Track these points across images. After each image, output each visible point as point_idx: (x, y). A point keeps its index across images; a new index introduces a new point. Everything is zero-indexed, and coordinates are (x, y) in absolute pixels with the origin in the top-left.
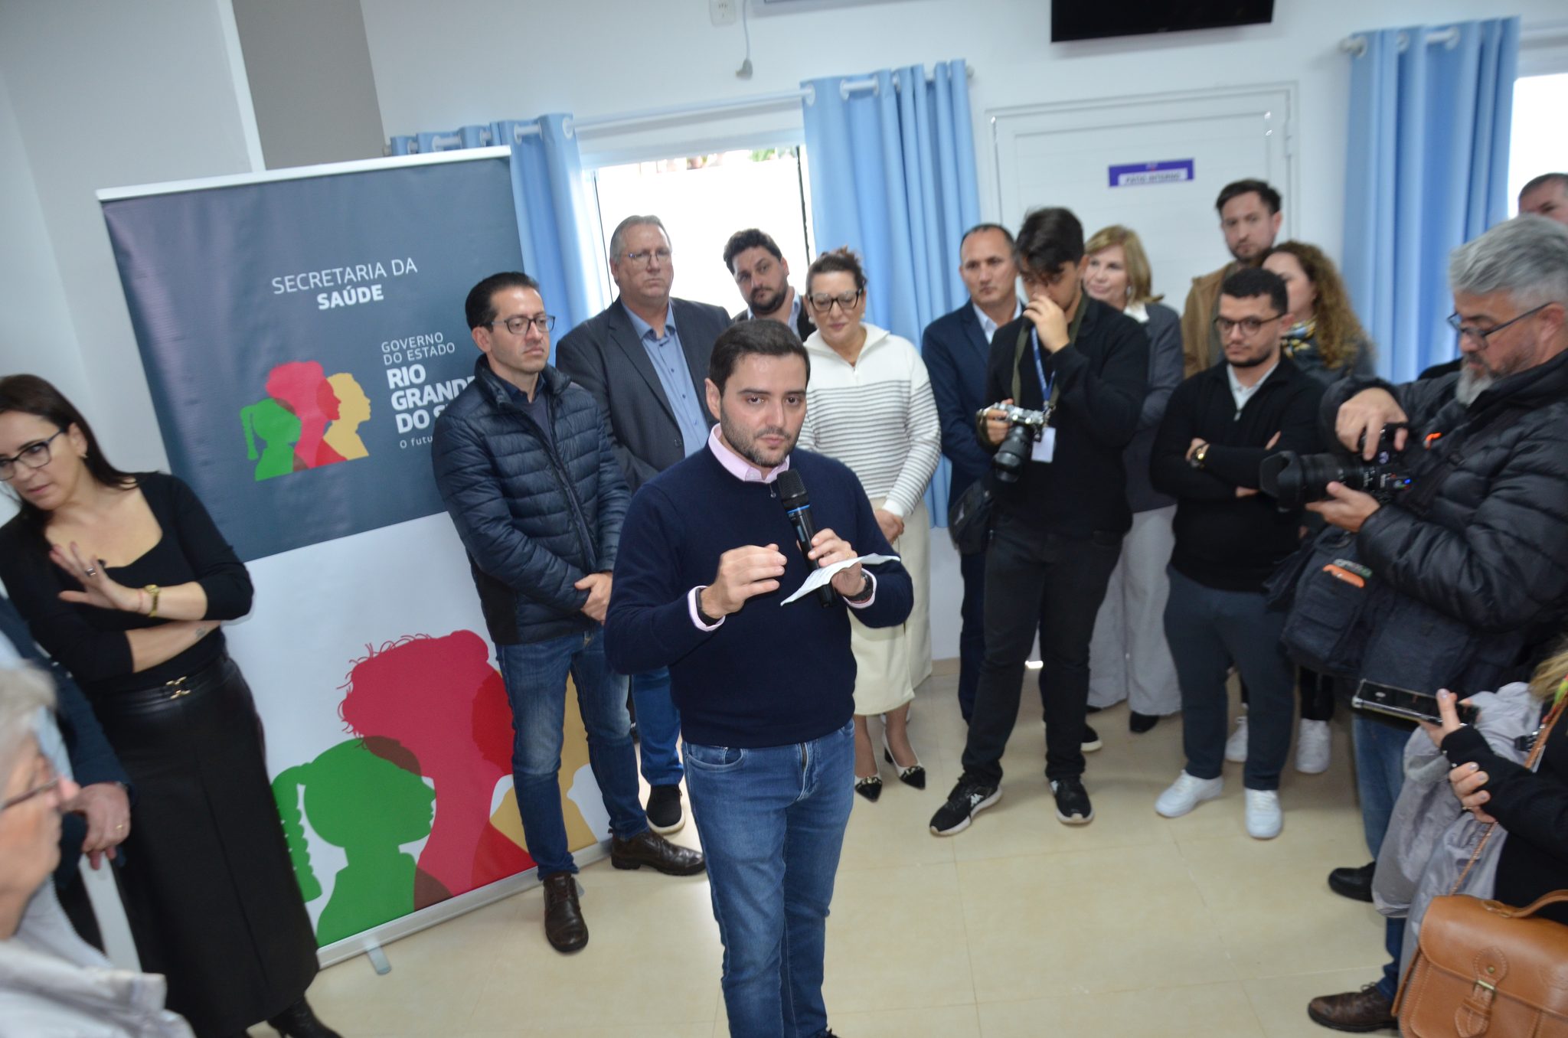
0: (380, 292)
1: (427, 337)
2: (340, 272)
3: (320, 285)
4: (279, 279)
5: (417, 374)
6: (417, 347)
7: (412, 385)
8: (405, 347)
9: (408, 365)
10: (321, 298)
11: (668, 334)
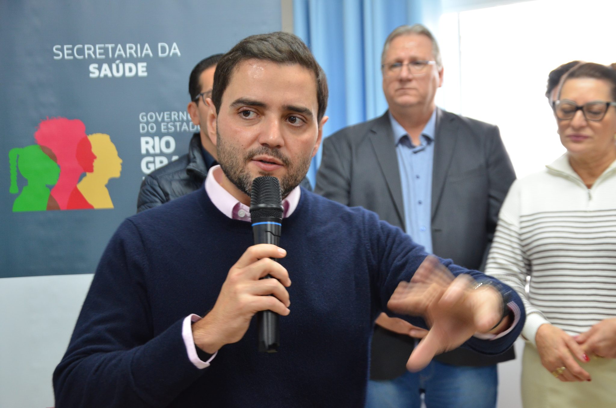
0: (145, 69)
1: (181, 113)
2: (112, 48)
3: (93, 56)
4: (59, 46)
5: (168, 145)
6: (171, 121)
7: (162, 154)
8: (160, 119)
9: (161, 135)
10: (93, 67)
11: (424, 143)
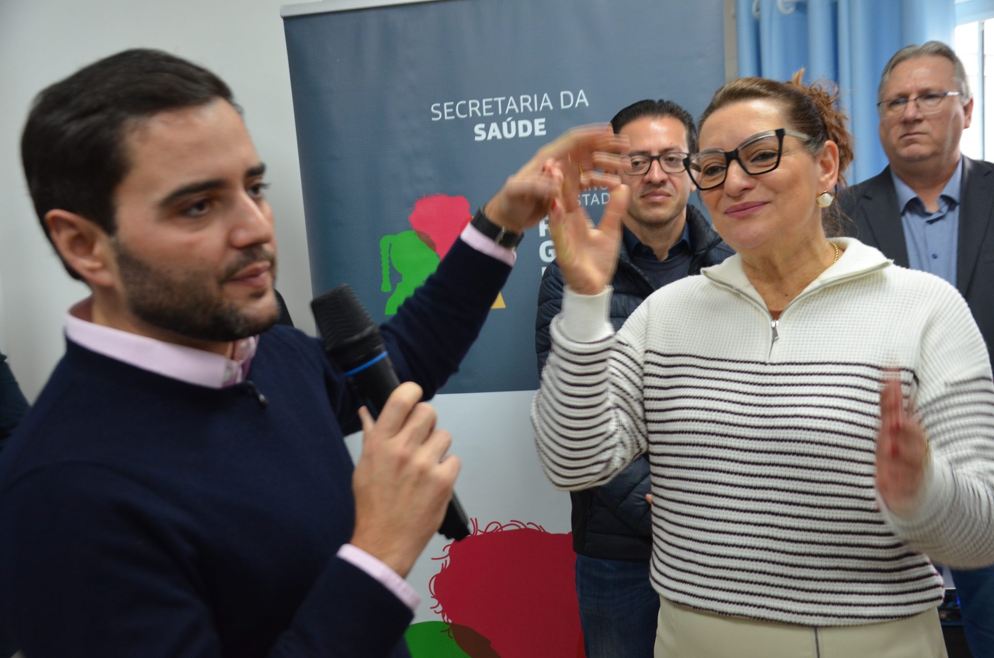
0: (543, 126)
2: (502, 102)
3: (479, 114)
4: (438, 105)
10: (478, 128)
11: (945, 209)
